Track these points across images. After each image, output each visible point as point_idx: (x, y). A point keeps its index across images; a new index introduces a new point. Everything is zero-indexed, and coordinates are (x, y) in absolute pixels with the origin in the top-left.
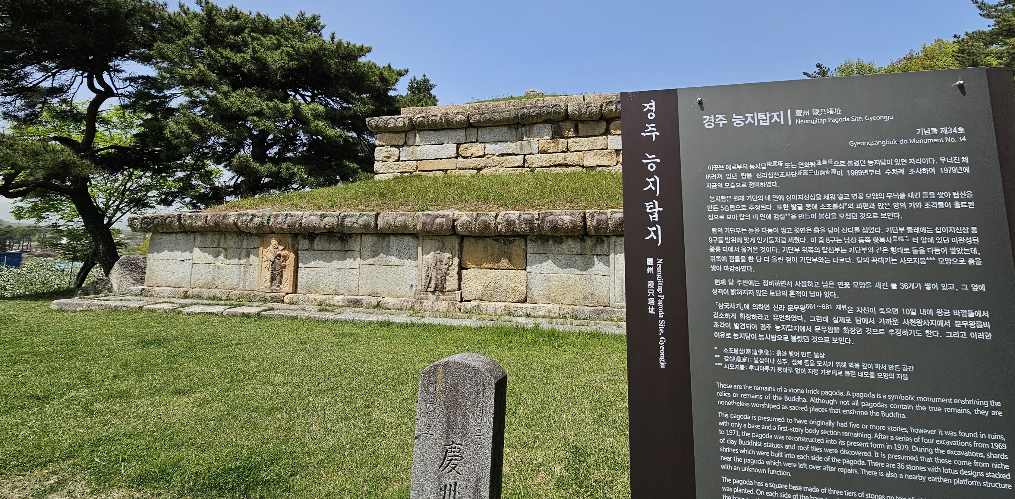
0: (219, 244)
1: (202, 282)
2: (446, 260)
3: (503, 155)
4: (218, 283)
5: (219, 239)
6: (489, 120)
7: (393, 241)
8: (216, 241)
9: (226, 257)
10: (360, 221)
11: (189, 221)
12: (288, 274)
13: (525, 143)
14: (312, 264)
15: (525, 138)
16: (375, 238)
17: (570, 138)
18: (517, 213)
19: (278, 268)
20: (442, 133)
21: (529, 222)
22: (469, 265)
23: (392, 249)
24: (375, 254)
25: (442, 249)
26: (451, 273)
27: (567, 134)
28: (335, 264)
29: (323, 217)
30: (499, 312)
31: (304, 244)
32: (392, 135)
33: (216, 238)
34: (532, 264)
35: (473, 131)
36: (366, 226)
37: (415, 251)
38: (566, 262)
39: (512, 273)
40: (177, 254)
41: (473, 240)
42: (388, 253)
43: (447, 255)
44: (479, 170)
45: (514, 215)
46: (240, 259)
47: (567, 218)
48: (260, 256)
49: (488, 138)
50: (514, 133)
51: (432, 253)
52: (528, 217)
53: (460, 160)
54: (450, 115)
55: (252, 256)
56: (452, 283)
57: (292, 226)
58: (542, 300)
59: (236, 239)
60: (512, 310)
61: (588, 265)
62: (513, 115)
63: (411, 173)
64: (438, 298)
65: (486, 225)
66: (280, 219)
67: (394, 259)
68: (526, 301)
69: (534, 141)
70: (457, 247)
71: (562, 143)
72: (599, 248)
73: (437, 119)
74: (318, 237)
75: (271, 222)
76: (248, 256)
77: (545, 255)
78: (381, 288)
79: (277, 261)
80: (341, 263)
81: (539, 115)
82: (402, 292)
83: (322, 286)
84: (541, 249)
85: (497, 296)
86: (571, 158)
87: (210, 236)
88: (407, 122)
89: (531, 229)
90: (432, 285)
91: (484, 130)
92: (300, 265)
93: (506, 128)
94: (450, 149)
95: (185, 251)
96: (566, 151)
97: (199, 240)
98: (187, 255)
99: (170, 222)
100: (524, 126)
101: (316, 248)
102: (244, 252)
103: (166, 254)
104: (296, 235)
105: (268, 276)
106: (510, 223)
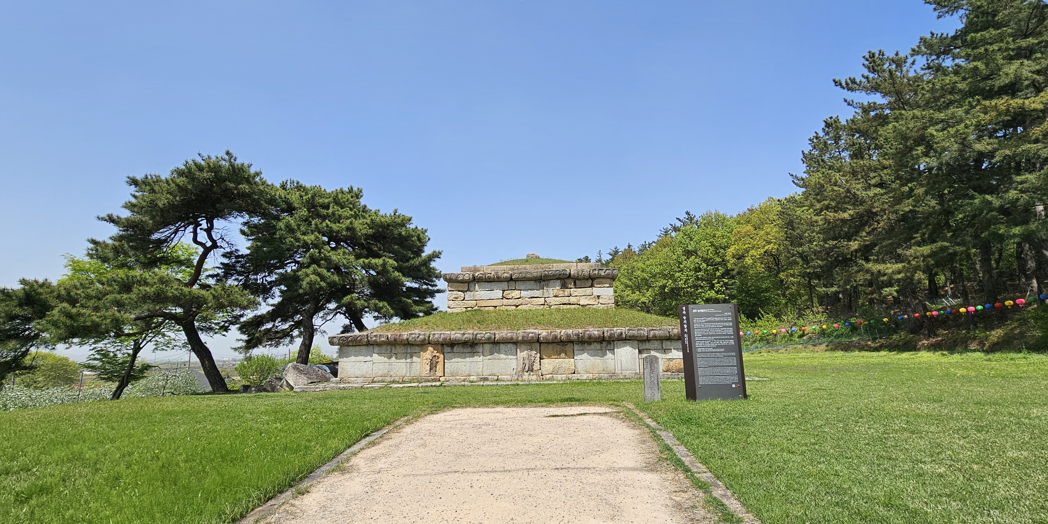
0: (391, 351)
1: (380, 373)
2: (533, 355)
3: (531, 298)
4: (391, 373)
5: (391, 349)
6: (524, 277)
7: (502, 346)
8: (389, 350)
9: (396, 358)
10: (486, 336)
11: (374, 338)
12: (440, 367)
13: (545, 291)
14: (453, 360)
15: (545, 288)
16: (491, 345)
17: (571, 288)
18: (571, 331)
19: (434, 363)
20: (492, 283)
21: (577, 335)
22: (544, 357)
23: (502, 351)
24: (492, 353)
25: (532, 350)
26: (536, 361)
27: (569, 286)
28: (468, 359)
29: (464, 334)
30: (563, 379)
31: (448, 349)
32: (459, 284)
33: (389, 348)
34: (577, 355)
35: (512, 283)
36: (489, 338)
37: (515, 351)
38: (593, 354)
39: (567, 360)
40: (361, 358)
41: (546, 345)
42: (499, 352)
43: (534, 352)
44: (517, 306)
45: (570, 331)
46: (406, 359)
47: (596, 333)
48: (421, 357)
49: (522, 288)
50: (538, 284)
51: (526, 352)
52: (577, 332)
53: (505, 300)
54: (500, 274)
55: (414, 357)
56: (537, 366)
57: (445, 339)
58: (582, 372)
59: (403, 348)
60: (570, 377)
61: (604, 355)
62: (539, 274)
63: (472, 308)
64: (529, 374)
65: (556, 337)
66: (436, 336)
67: (503, 356)
68: (574, 373)
69: (550, 290)
70: (539, 348)
71: (567, 292)
72: (609, 346)
73: (492, 275)
74: (456, 346)
75: (431, 338)
76: (411, 357)
77: (583, 351)
78: (495, 371)
79: (434, 359)
80: (471, 359)
81: (554, 275)
82: (509, 373)
83: (460, 372)
84: (581, 348)
85: (560, 372)
86: (573, 300)
87: (384, 347)
88: (471, 277)
89: (578, 338)
90: (527, 368)
91: (520, 283)
92: (446, 361)
93: (533, 282)
94: (498, 293)
95: (367, 356)
96: (570, 295)
97: (376, 349)
98: (369, 358)
99: (361, 339)
100: (544, 281)
101: (455, 351)
102: (409, 355)
103: (353, 358)
104: (443, 345)
105: (428, 367)
106: (568, 335)
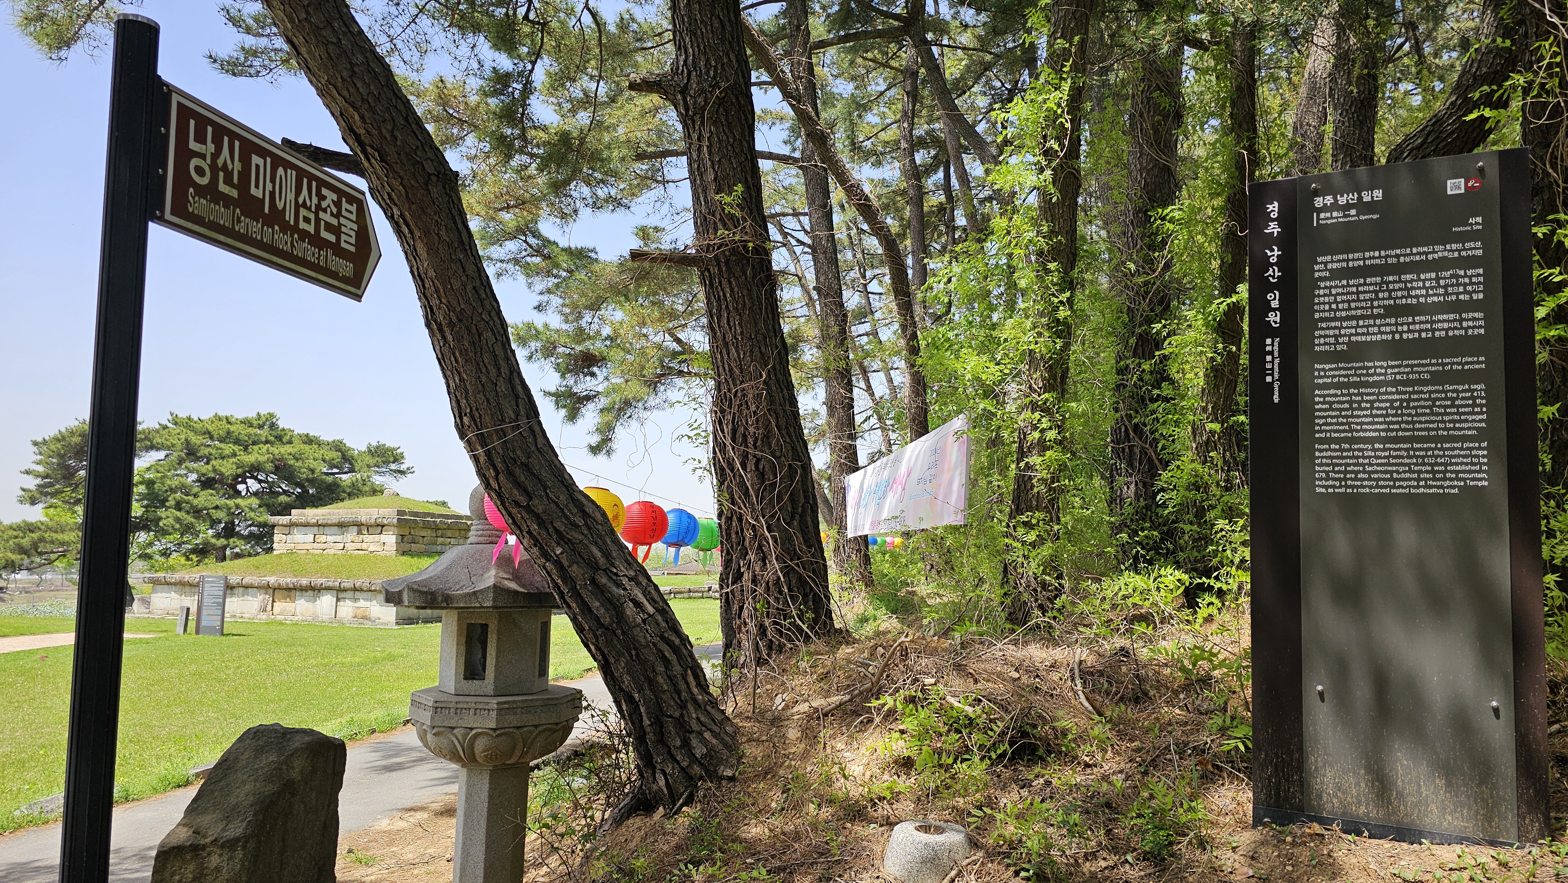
2: (267, 599)
3: (335, 542)
7: (249, 589)
10: (236, 581)
16: (243, 589)
20: (307, 528)
22: (276, 601)
24: (243, 596)
25: (266, 594)
26: (269, 604)
30: (287, 621)
32: (283, 528)
34: (297, 600)
35: (321, 528)
36: (238, 583)
37: (257, 594)
38: (308, 600)
39: (290, 604)
40: (164, 595)
41: (278, 590)
42: (248, 595)
43: (268, 596)
44: (324, 550)
49: (328, 533)
50: (340, 530)
51: (263, 595)
53: (315, 544)
54: (308, 519)
56: (269, 608)
58: (299, 615)
60: (290, 620)
63: (290, 552)
64: (265, 615)
67: (250, 598)
68: (293, 616)
70: (277, 593)
71: (361, 537)
73: (303, 521)
77: (301, 597)
78: (244, 611)
81: (349, 522)
82: (252, 612)
84: (301, 594)
85: (284, 614)
86: (364, 546)
88: (289, 522)
90: (262, 609)
91: (327, 528)
93: (337, 527)
94: (311, 537)
100: (345, 527)
103: (159, 594)
